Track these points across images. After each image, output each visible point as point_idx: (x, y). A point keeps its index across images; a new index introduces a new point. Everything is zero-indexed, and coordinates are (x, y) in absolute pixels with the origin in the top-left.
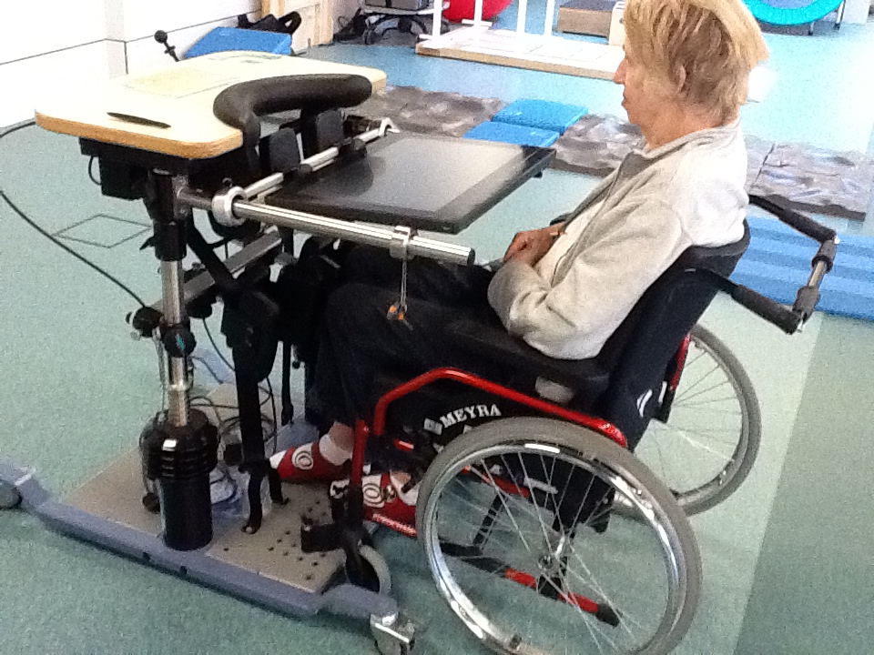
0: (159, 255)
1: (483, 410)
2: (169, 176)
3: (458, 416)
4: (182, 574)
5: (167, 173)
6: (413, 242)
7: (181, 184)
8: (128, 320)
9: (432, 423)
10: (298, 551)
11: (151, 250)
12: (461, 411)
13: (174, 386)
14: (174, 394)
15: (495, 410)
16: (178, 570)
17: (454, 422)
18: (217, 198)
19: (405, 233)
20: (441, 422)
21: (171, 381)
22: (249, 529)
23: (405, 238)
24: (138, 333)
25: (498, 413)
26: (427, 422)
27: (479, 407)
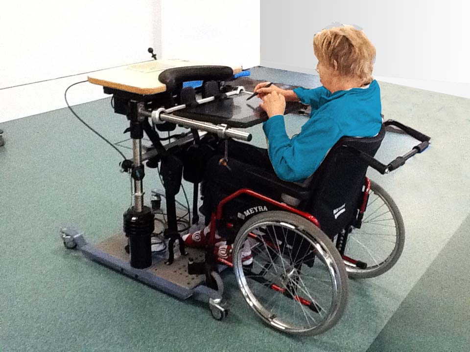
0: (132, 137)
1: (260, 208)
2: (137, 103)
3: (251, 211)
4: (136, 278)
5: (135, 101)
6: (227, 131)
7: (141, 107)
8: (120, 165)
9: (241, 214)
10: (187, 274)
11: (129, 133)
12: (252, 209)
13: (136, 194)
14: (136, 197)
15: (265, 208)
16: (134, 276)
17: (249, 214)
18: (154, 112)
19: (224, 127)
20: (244, 214)
22: (168, 263)
23: (224, 129)
24: (123, 170)
25: (267, 210)
26: (239, 214)
27: (259, 207)
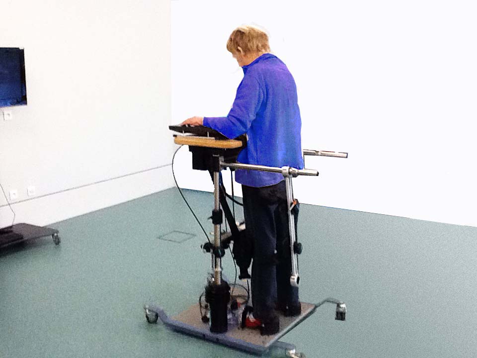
0: (213, 223)
2: (218, 157)
4: (217, 342)
8: (201, 247)
13: (217, 270)
14: (216, 272)
21: (216, 267)
